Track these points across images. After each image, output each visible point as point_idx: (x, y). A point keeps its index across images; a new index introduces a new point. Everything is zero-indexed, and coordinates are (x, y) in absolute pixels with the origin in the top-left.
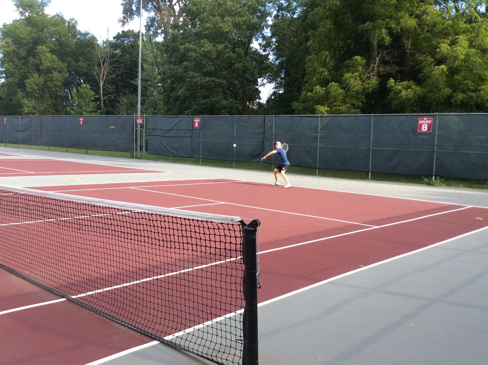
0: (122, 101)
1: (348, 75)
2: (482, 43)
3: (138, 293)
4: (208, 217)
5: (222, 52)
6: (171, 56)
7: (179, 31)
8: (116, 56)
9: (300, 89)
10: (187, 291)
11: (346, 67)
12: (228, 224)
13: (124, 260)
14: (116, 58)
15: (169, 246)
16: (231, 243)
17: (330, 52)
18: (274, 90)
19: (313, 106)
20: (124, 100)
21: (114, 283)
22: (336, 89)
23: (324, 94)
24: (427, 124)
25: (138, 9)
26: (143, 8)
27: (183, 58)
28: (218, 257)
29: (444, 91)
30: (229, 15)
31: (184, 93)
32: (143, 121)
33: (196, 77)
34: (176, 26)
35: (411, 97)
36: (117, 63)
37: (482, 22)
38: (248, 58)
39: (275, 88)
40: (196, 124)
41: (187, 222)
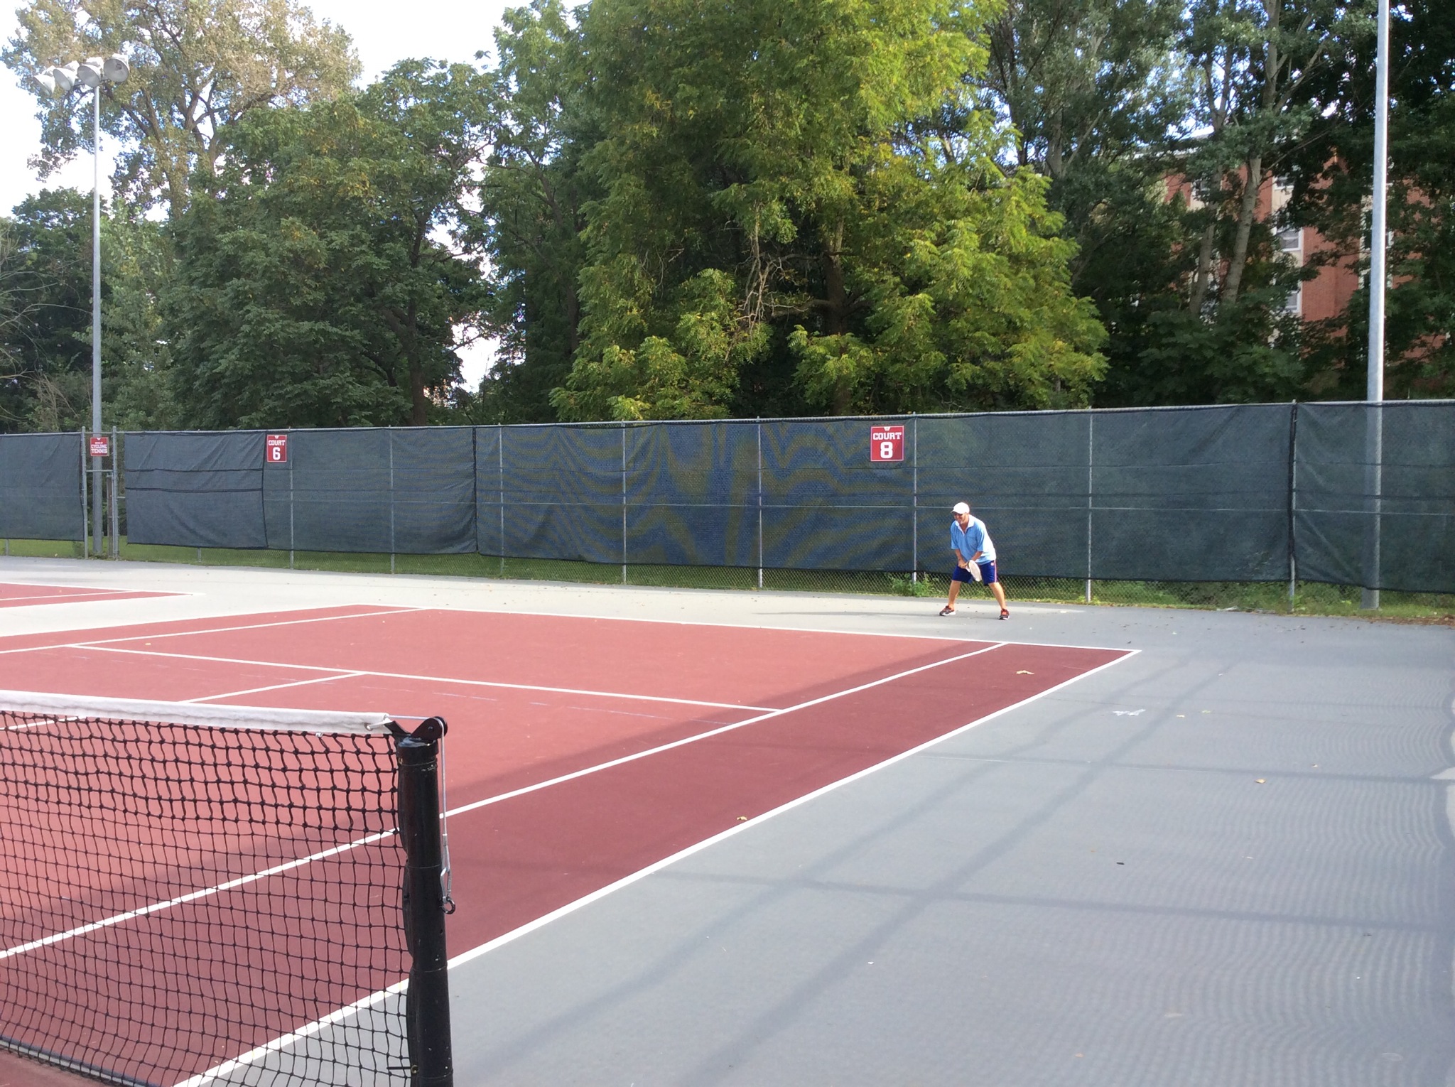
0: (45, 392)
1: (692, 318)
2: (1012, 241)
3: (90, 962)
4: (295, 720)
5: (343, 253)
6: (192, 263)
7: (214, 192)
8: (22, 264)
9: (569, 355)
10: (241, 941)
11: (685, 296)
12: (353, 736)
13: (40, 865)
14: (22, 268)
15: (179, 814)
16: (364, 790)
17: (641, 258)
18: (499, 356)
19: (604, 397)
20: (49, 388)
21: (13, 937)
22: (663, 354)
23: (633, 367)
24: (892, 441)
25: (88, 129)
26: (104, 126)
27: (229, 269)
28: (328, 835)
29: (928, 357)
30: (362, 153)
31: (236, 365)
32: (111, 450)
33: (270, 321)
34: (203, 180)
35: (850, 374)
36: (26, 283)
37: (1009, 188)
38: (420, 269)
39: (502, 351)
40: (274, 453)
41: (232, 740)
